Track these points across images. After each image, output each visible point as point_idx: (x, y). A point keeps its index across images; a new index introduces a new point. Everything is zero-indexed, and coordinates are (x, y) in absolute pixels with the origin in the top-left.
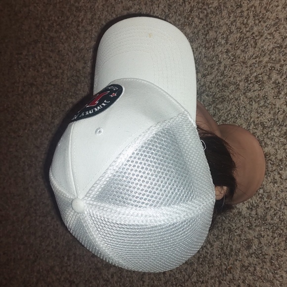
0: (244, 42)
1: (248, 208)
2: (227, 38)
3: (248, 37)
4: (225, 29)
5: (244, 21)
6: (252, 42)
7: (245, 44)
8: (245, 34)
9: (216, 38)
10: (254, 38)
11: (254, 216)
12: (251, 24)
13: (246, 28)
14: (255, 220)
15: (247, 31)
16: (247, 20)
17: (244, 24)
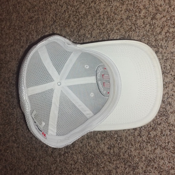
0: (102, 36)
1: (108, 148)
2: (92, 33)
3: (104, 32)
4: (90, 28)
5: (101, 21)
6: (107, 35)
7: (102, 37)
8: (102, 31)
9: (85, 34)
10: (108, 33)
11: (112, 153)
12: (105, 24)
13: (103, 26)
14: (113, 156)
15: (103, 28)
16: (103, 21)
17: (101, 24)
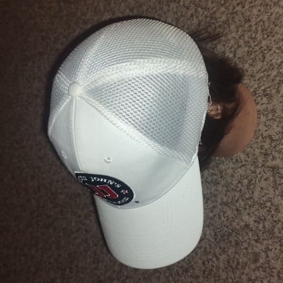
0: (252, 56)
1: (255, 221)
2: (235, 51)
3: (256, 51)
4: (233, 43)
5: (252, 35)
6: (260, 56)
7: (253, 58)
8: (253, 48)
9: (224, 52)
10: (262, 52)
11: (261, 229)
12: (259, 39)
13: (254, 42)
14: (263, 233)
15: (255, 45)
16: (256, 35)
17: (252, 38)
